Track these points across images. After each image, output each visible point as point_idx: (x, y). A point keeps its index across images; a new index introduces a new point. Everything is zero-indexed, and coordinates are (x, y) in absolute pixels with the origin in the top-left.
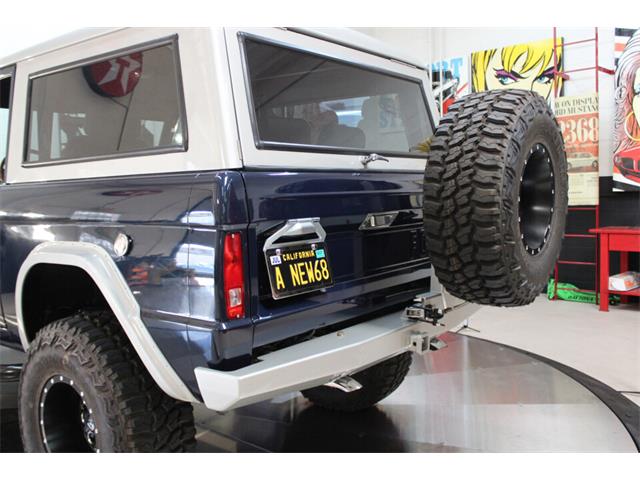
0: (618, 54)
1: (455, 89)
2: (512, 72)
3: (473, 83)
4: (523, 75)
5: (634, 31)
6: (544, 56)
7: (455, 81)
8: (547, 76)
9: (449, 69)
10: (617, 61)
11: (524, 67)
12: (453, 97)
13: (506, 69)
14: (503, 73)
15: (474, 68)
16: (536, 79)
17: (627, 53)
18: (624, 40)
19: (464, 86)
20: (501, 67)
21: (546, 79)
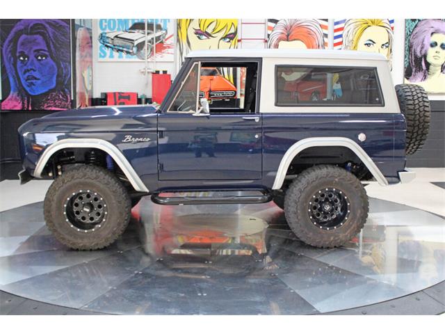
0: (269, 32)
1: (164, 38)
2: (206, 32)
3: (178, 35)
4: (213, 35)
5: (278, 21)
6: (226, 26)
7: (164, 32)
8: (229, 38)
9: (159, 23)
10: (269, 35)
11: (214, 30)
12: (162, 42)
13: (202, 29)
14: (199, 32)
15: (179, 26)
16: (221, 39)
17: (274, 32)
18: (272, 25)
19: (171, 36)
20: (199, 28)
21: (228, 40)
